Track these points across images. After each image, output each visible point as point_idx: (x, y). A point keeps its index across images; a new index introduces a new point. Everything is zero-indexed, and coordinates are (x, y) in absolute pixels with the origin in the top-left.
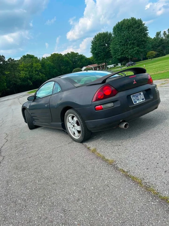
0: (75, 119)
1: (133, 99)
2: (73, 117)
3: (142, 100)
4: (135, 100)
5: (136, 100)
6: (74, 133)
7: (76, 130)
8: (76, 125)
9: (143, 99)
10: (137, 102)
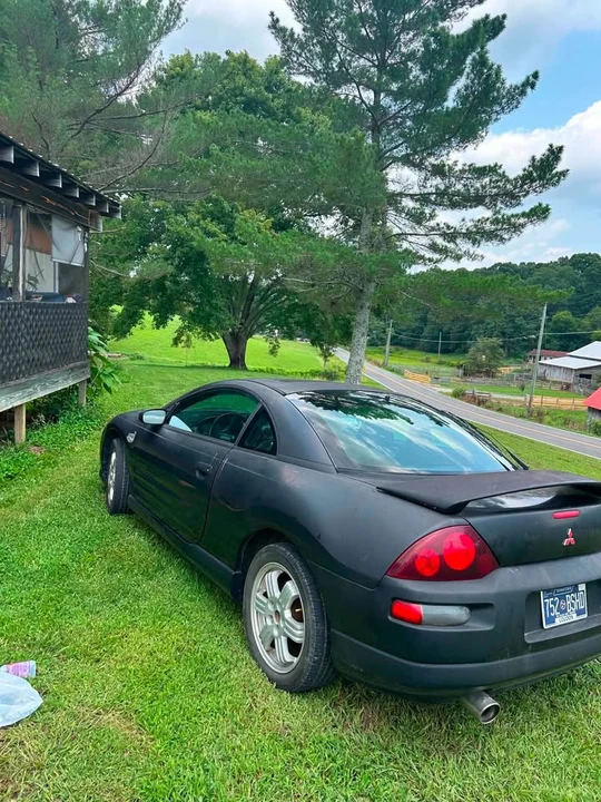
0: (292, 588)
1: (545, 603)
2: (282, 580)
3: (575, 615)
4: (551, 610)
5: (555, 612)
6: (273, 645)
7: (285, 635)
8: (288, 614)
9: (579, 612)
10: (558, 622)
